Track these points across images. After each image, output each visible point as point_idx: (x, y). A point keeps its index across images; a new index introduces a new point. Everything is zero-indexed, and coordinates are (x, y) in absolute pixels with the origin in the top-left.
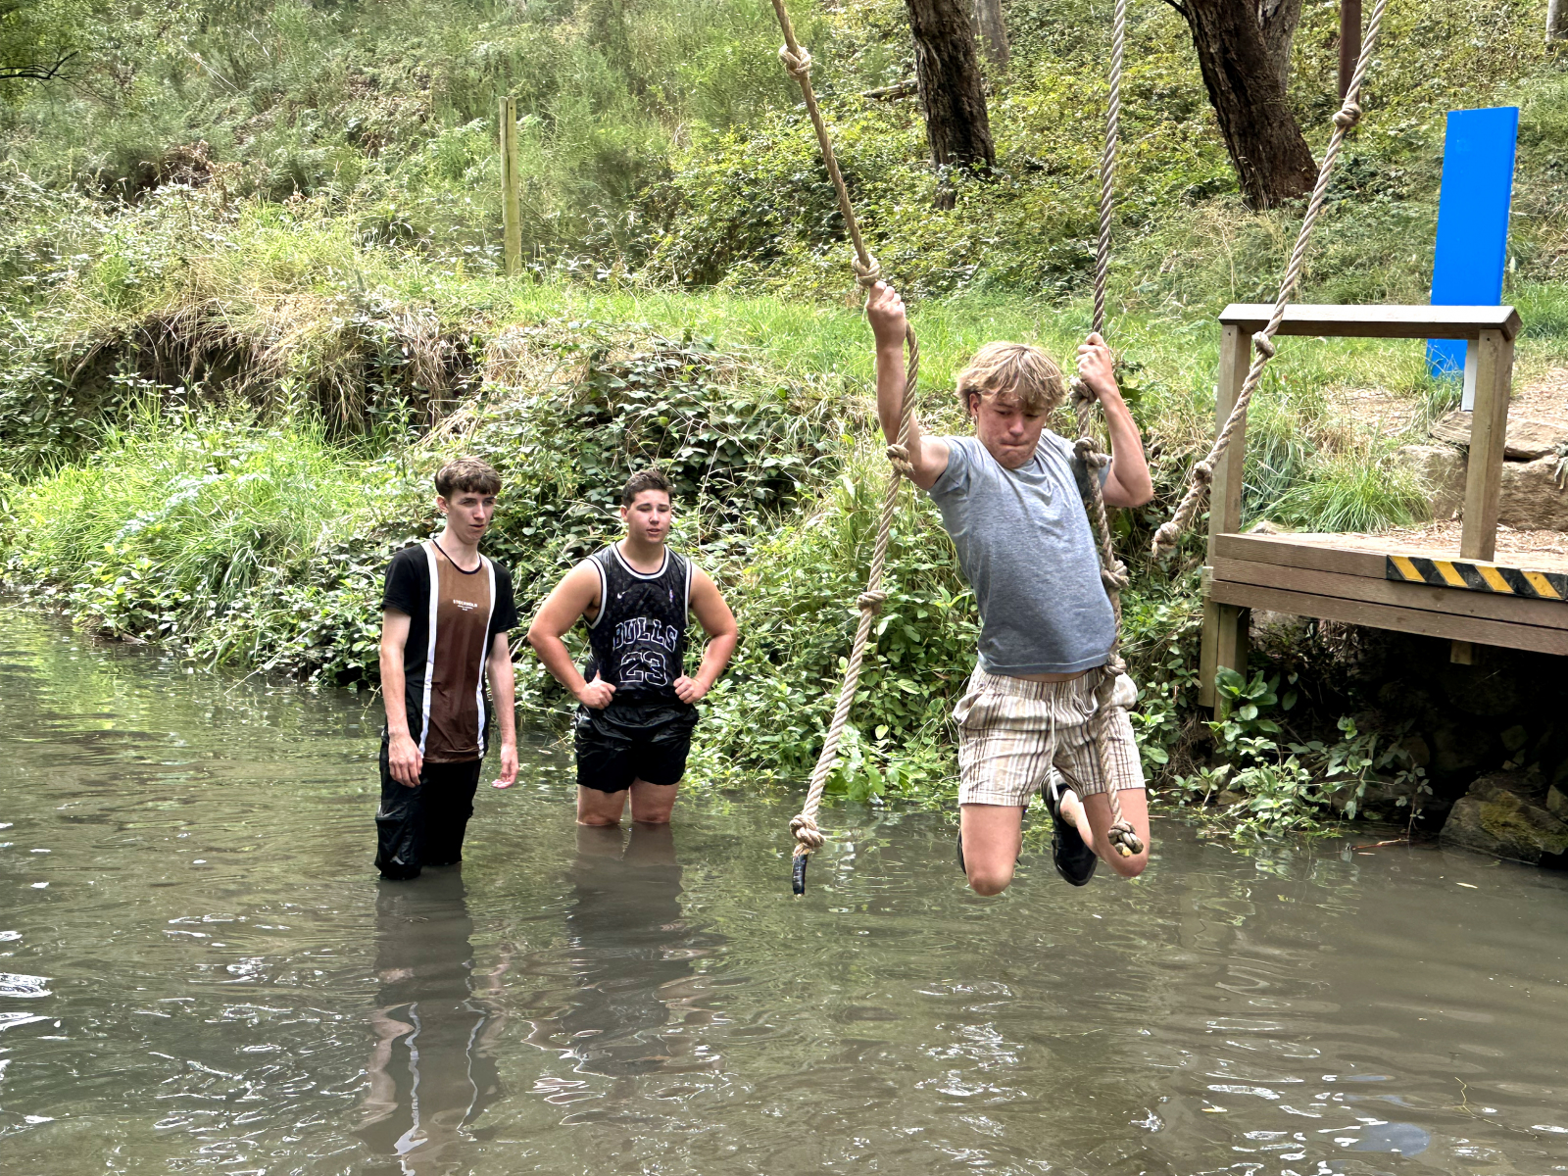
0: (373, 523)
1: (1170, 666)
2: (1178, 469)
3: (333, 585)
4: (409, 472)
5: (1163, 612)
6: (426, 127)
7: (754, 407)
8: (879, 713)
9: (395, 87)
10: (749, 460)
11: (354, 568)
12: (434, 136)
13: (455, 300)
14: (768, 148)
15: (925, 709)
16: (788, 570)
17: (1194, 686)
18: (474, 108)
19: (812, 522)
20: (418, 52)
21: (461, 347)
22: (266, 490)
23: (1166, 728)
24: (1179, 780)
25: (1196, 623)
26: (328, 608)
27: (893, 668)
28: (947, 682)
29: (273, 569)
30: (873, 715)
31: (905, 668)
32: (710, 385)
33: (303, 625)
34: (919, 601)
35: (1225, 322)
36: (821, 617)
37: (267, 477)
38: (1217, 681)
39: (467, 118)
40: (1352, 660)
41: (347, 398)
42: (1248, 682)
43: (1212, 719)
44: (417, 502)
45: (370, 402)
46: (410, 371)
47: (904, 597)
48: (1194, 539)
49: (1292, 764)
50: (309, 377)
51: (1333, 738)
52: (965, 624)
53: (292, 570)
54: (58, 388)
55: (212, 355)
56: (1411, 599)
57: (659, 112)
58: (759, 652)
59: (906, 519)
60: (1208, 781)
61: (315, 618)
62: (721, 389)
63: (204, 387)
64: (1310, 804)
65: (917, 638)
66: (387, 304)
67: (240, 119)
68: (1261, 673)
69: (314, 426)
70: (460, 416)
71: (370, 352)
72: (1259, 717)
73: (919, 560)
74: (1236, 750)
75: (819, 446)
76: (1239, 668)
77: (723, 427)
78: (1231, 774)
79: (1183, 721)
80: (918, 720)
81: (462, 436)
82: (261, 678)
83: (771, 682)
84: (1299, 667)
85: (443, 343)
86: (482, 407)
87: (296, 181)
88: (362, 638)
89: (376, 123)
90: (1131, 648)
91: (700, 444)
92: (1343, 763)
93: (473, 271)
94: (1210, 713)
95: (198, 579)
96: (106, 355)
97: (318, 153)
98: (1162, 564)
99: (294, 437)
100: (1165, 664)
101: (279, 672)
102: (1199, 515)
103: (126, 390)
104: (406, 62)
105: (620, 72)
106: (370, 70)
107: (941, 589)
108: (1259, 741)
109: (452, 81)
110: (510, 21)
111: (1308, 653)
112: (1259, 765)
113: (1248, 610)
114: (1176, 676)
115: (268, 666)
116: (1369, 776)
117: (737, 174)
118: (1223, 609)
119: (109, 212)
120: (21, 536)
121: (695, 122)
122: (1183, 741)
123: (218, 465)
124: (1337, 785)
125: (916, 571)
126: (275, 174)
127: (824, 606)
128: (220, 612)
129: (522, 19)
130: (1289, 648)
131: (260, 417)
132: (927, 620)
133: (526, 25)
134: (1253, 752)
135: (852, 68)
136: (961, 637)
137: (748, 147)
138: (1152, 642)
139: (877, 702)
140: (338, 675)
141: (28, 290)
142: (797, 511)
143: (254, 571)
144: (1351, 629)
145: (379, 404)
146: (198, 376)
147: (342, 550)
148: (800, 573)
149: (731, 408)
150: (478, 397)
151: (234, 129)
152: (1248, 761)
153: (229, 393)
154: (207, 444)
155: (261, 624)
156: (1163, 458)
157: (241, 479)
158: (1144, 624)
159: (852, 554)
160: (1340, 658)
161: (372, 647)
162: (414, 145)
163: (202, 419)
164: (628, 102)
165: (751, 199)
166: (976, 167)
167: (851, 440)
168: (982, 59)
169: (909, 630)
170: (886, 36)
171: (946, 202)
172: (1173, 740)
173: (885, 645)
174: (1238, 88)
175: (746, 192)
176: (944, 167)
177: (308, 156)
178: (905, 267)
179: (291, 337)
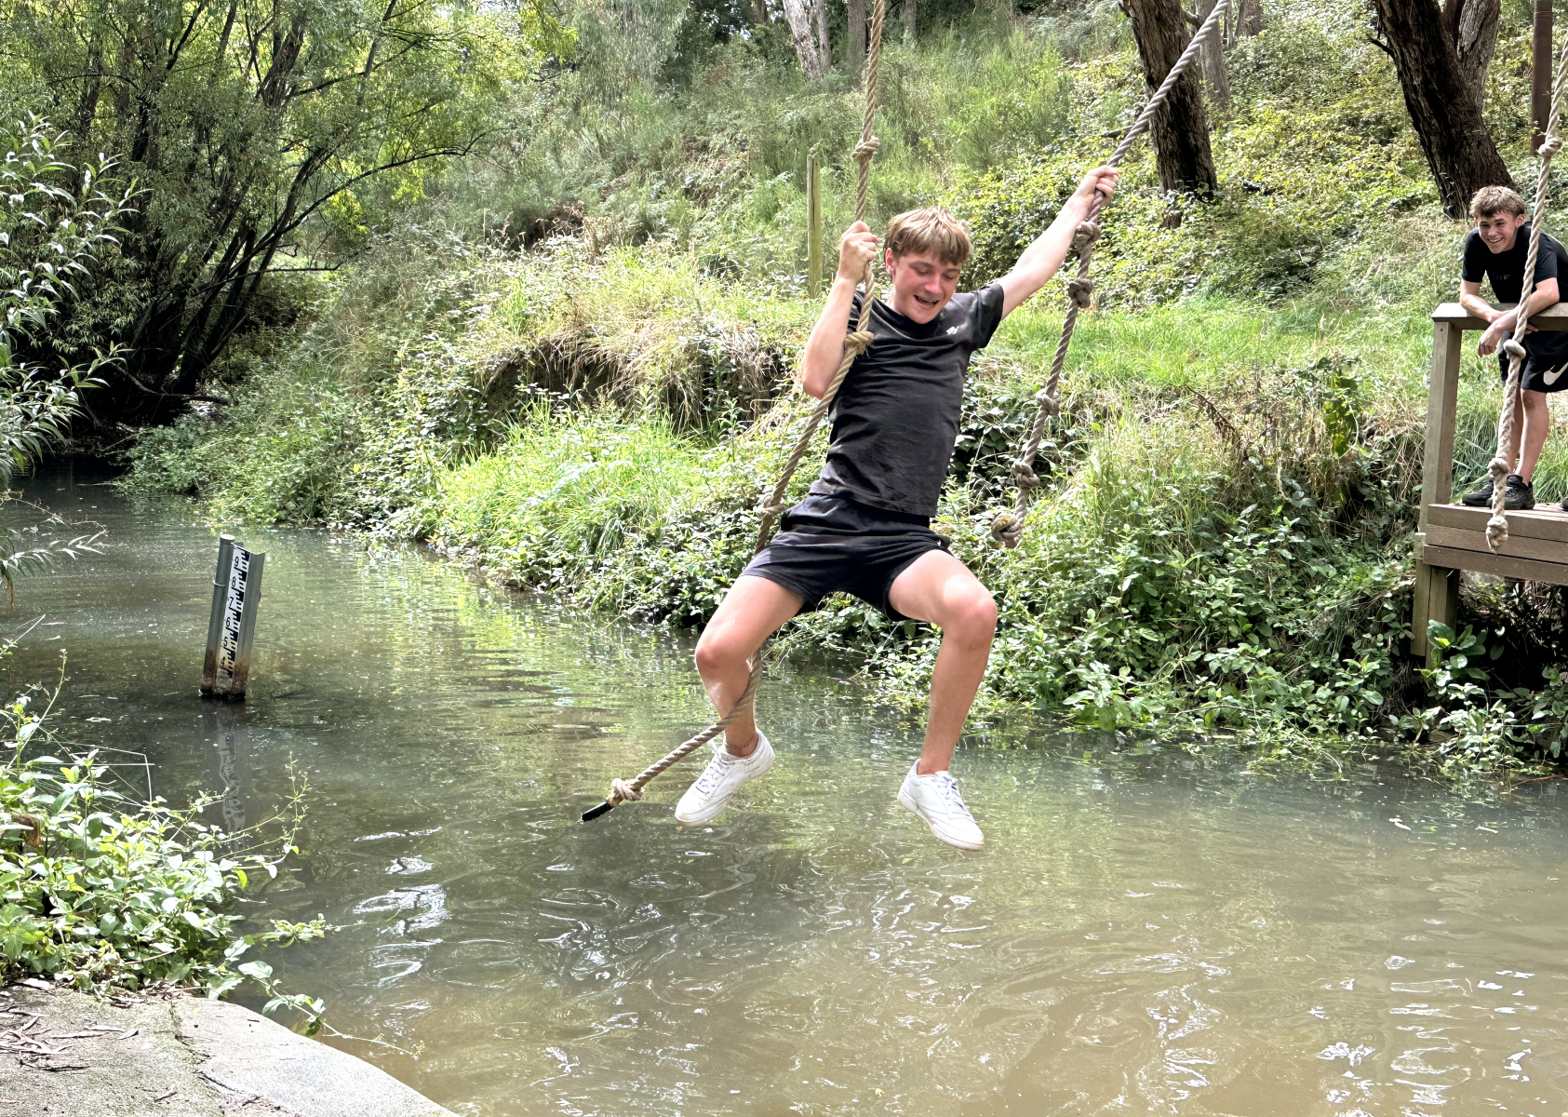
0: (710, 499)
1: (1385, 620)
2: (1390, 448)
3: (678, 549)
4: (738, 457)
5: (1377, 573)
6: (744, 181)
7: (1015, 401)
8: (1122, 656)
9: (721, 152)
10: (1011, 444)
11: (696, 534)
12: (750, 187)
13: (771, 320)
14: (1020, 184)
15: (1161, 654)
16: (1044, 536)
17: (1406, 637)
18: (781, 163)
19: (1065, 496)
20: (738, 122)
21: (776, 358)
22: (628, 474)
23: (1381, 673)
24: (1393, 718)
25: (1409, 583)
26: (676, 567)
27: (1133, 619)
28: (1181, 631)
29: (635, 535)
30: (1116, 659)
31: (1144, 618)
32: (978, 384)
33: (657, 579)
34: (1157, 561)
35: (1436, 320)
36: (1072, 575)
37: (631, 463)
38: (1428, 634)
39: (776, 172)
40: (1556, 617)
41: (689, 400)
42: (1458, 634)
43: (1423, 667)
44: (743, 481)
45: (706, 403)
46: (737, 377)
47: (1144, 559)
48: (1406, 508)
49: (1498, 708)
50: (660, 383)
51: (1539, 684)
52: (1197, 581)
53: (649, 536)
54: (476, 395)
55: (588, 368)
57: (928, 160)
58: (1020, 603)
59: (1146, 492)
60: (1420, 721)
61: (666, 574)
62: (987, 386)
63: (583, 394)
64: (1517, 744)
65: (1155, 594)
66: (720, 326)
67: (604, 182)
68: (1470, 628)
69: (664, 422)
70: (775, 413)
71: (706, 363)
72: (1468, 666)
73: (1158, 528)
74: (1446, 694)
75: (1070, 433)
76: (1449, 622)
77: (989, 418)
78: (1441, 715)
79: (1396, 668)
80: (1155, 663)
81: (778, 428)
82: (624, 621)
83: (1030, 628)
84: (1506, 622)
85: (763, 355)
86: (794, 406)
87: (644, 231)
88: (702, 589)
89: (705, 180)
90: (1349, 604)
91: (969, 432)
92: (1548, 708)
93: (785, 296)
94: (1422, 662)
95: (580, 543)
96: (510, 370)
97: (662, 206)
98: (1376, 531)
99: (649, 431)
100: (1380, 618)
101: (638, 617)
102: (1410, 487)
103: (526, 398)
104: (730, 130)
105: (898, 127)
106: (702, 138)
107: (1176, 552)
108: (1468, 687)
109: (764, 144)
110: (811, 93)
111: (1515, 609)
112: (1467, 708)
113: (1457, 572)
114: (1390, 628)
115: (631, 611)
117: (993, 207)
118: (1436, 570)
119: (513, 259)
120: (450, 510)
121: (959, 166)
122: (1396, 685)
123: (593, 453)
124: (1543, 728)
125: (1154, 537)
126: (631, 223)
127: (1074, 565)
128: (596, 567)
129: (820, 89)
130: (1497, 603)
131: (624, 416)
132: (1165, 578)
133: (823, 95)
134: (1462, 697)
135: (1092, 113)
136: (1193, 593)
137: (1003, 184)
138: (1367, 598)
139: (1121, 647)
140: (684, 619)
141: (454, 321)
142: (1052, 487)
143: (621, 537)
144: (1554, 589)
145: (714, 403)
146: (578, 385)
147: (687, 520)
148: (1053, 538)
149: (995, 402)
150: (791, 397)
151: (600, 190)
152: (1458, 705)
153: (601, 398)
154: (585, 438)
155: (627, 578)
156: (1376, 438)
157: (611, 466)
158: (1360, 583)
159: (1099, 521)
160: (1544, 613)
161: (710, 597)
162: (735, 196)
163: (581, 418)
164: (904, 152)
165: (1005, 226)
166: (1200, 191)
167: (1095, 426)
168: (1206, 100)
169: (1148, 587)
170: (1120, 85)
171: (1174, 222)
172: (1387, 684)
173: (1128, 599)
174: (1438, 111)
175: (1001, 220)
176: (1170, 192)
177: (654, 208)
178: (1136, 279)
179: (648, 353)
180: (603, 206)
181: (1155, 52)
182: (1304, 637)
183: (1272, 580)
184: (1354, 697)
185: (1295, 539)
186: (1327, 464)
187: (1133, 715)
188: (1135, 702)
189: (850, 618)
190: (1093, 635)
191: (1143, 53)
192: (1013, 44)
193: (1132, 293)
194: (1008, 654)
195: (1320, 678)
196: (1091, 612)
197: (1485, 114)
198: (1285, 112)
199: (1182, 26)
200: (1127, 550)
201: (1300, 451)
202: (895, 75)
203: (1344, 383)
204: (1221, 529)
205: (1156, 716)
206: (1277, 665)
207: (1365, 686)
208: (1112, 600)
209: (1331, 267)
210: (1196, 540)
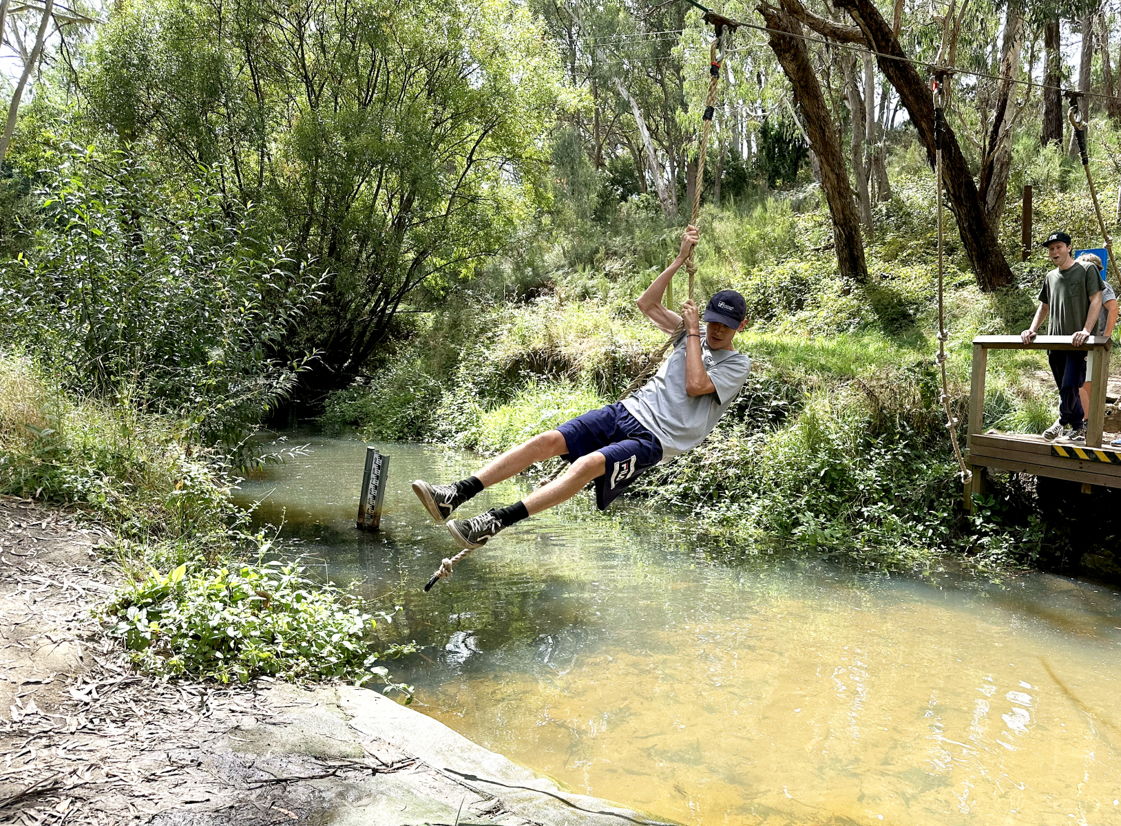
1: (950, 491)
5: (946, 468)
6: (635, 270)
7: (768, 381)
8: (821, 509)
10: (765, 403)
12: (638, 273)
13: (647, 340)
15: (840, 508)
16: (782, 449)
17: (961, 501)
18: (653, 262)
19: (792, 429)
23: (948, 519)
24: (955, 541)
27: (827, 490)
28: (850, 496)
30: (817, 510)
31: (831, 490)
34: (837, 462)
35: (975, 343)
36: (795, 468)
38: (971, 499)
39: (651, 266)
40: (1034, 491)
41: (606, 379)
42: (986, 499)
43: (969, 515)
45: (615, 381)
46: (630, 367)
47: (831, 461)
48: (961, 436)
49: (1006, 536)
50: (592, 370)
51: (1026, 524)
52: (857, 472)
54: (500, 375)
55: (556, 363)
56: (1062, 464)
57: (726, 260)
59: (832, 427)
60: (968, 542)
62: (754, 374)
63: (553, 375)
64: (1015, 554)
65: (837, 478)
66: (621, 342)
67: (565, 270)
68: (992, 496)
71: (614, 360)
72: (991, 515)
73: (838, 445)
74: (980, 529)
75: (795, 397)
76: (982, 493)
77: (755, 390)
78: (978, 540)
79: (956, 516)
80: (837, 512)
83: (775, 495)
84: (1009, 493)
85: (643, 357)
87: (585, 295)
89: (616, 269)
90: (932, 483)
91: (745, 396)
92: (1031, 536)
94: (969, 513)
96: (517, 363)
97: (594, 282)
98: (946, 447)
99: (586, 394)
100: (948, 491)
102: (963, 426)
103: (524, 377)
104: (628, 245)
105: (711, 244)
106: (614, 249)
107: (847, 457)
108: (991, 526)
109: (645, 251)
111: (1014, 487)
112: (991, 536)
113: (986, 468)
114: (953, 496)
116: (1042, 542)
117: (758, 285)
118: (975, 467)
119: (519, 308)
120: (485, 433)
121: (741, 264)
122: (956, 524)
123: (558, 405)
124: (1028, 545)
125: (836, 449)
126: (578, 290)
127: (797, 463)
129: (673, 225)
130: (1005, 484)
131: (573, 387)
132: (842, 470)
133: (674, 228)
134: (988, 530)
135: (807, 239)
136: (856, 478)
137: (763, 273)
138: (942, 481)
139: (820, 504)
141: (489, 339)
142: (786, 424)
145: (618, 381)
146: (551, 371)
148: (787, 449)
149: (758, 382)
151: (563, 274)
152: (986, 534)
153: (562, 377)
154: (554, 398)
157: (566, 412)
158: (938, 473)
159: (809, 442)
160: (1028, 489)
162: (630, 277)
163: (552, 387)
164: (714, 257)
165: (764, 294)
166: (859, 278)
167: (808, 395)
168: (862, 233)
169: (834, 475)
170: (821, 225)
171: (846, 292)
172: (952, 523)
173: (823, 480)
174: (977, 241)
175: (762, 291)
176: (845, 278)
177: (590, 283)
178: (828, 320)
179: (586, 354)
180: (565, 282)
181: (837, 209)
182: (910, 500)
183: (894, 471)
184: (935, 529)
185: (905, 451)
186: (921, 414)
187: (826, 539)
188: (827, 531)
189: (685, 488)
190: (807, 498)
191: (831, 209)
192: (768, 205)
193: (826, 327)
194: (764, 508)
195: (918, 520)
196: (805, 487)
197: (1000, 241)
198: (901, 239)
199: (851, 197)
200: (822, 455)
201: (908, 407)
202: (710, 219)
203: (929, 374)
204: (869, 445)
205: (837, 539)
206: (897, 513)
207: (940, 525)
208: (814, 481)
209: (923, 316)
210: (857, 451)
